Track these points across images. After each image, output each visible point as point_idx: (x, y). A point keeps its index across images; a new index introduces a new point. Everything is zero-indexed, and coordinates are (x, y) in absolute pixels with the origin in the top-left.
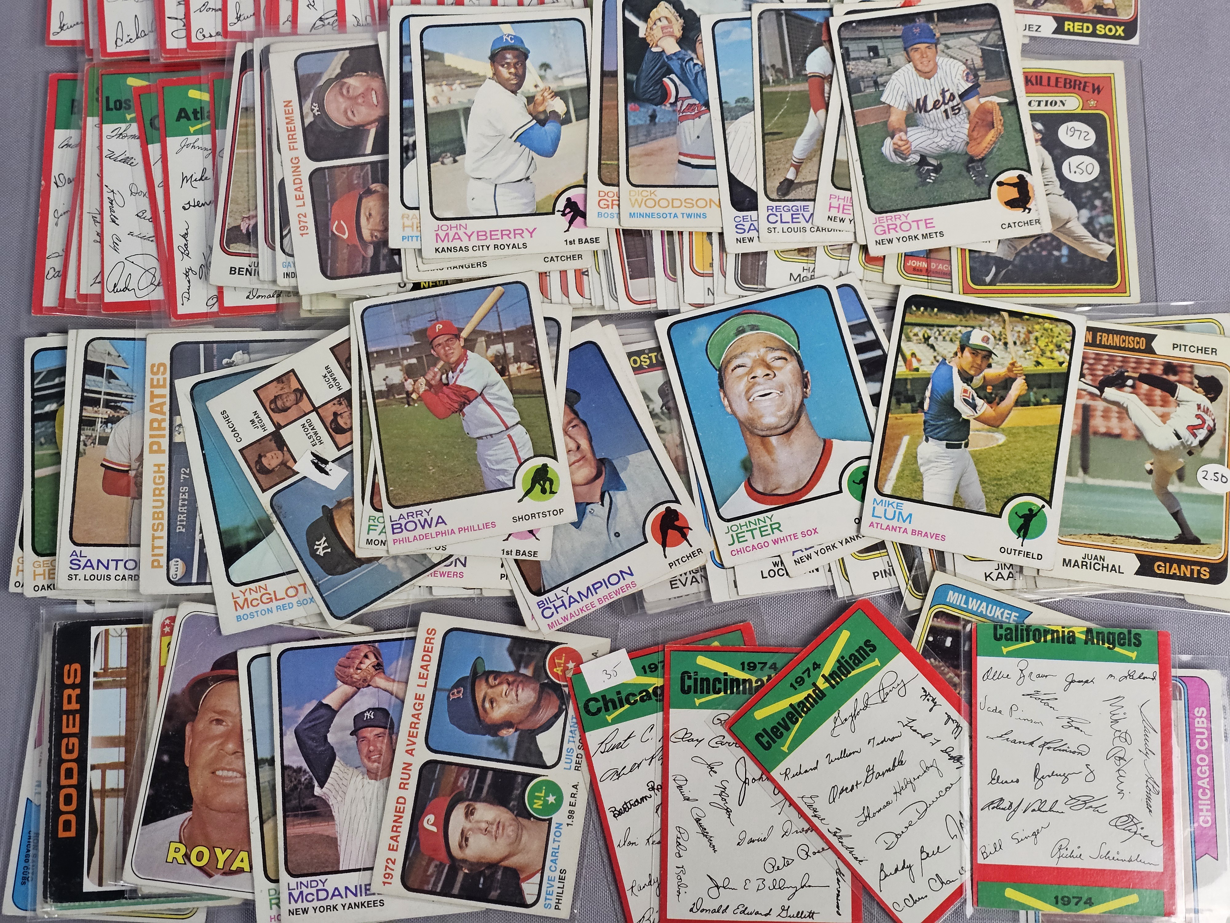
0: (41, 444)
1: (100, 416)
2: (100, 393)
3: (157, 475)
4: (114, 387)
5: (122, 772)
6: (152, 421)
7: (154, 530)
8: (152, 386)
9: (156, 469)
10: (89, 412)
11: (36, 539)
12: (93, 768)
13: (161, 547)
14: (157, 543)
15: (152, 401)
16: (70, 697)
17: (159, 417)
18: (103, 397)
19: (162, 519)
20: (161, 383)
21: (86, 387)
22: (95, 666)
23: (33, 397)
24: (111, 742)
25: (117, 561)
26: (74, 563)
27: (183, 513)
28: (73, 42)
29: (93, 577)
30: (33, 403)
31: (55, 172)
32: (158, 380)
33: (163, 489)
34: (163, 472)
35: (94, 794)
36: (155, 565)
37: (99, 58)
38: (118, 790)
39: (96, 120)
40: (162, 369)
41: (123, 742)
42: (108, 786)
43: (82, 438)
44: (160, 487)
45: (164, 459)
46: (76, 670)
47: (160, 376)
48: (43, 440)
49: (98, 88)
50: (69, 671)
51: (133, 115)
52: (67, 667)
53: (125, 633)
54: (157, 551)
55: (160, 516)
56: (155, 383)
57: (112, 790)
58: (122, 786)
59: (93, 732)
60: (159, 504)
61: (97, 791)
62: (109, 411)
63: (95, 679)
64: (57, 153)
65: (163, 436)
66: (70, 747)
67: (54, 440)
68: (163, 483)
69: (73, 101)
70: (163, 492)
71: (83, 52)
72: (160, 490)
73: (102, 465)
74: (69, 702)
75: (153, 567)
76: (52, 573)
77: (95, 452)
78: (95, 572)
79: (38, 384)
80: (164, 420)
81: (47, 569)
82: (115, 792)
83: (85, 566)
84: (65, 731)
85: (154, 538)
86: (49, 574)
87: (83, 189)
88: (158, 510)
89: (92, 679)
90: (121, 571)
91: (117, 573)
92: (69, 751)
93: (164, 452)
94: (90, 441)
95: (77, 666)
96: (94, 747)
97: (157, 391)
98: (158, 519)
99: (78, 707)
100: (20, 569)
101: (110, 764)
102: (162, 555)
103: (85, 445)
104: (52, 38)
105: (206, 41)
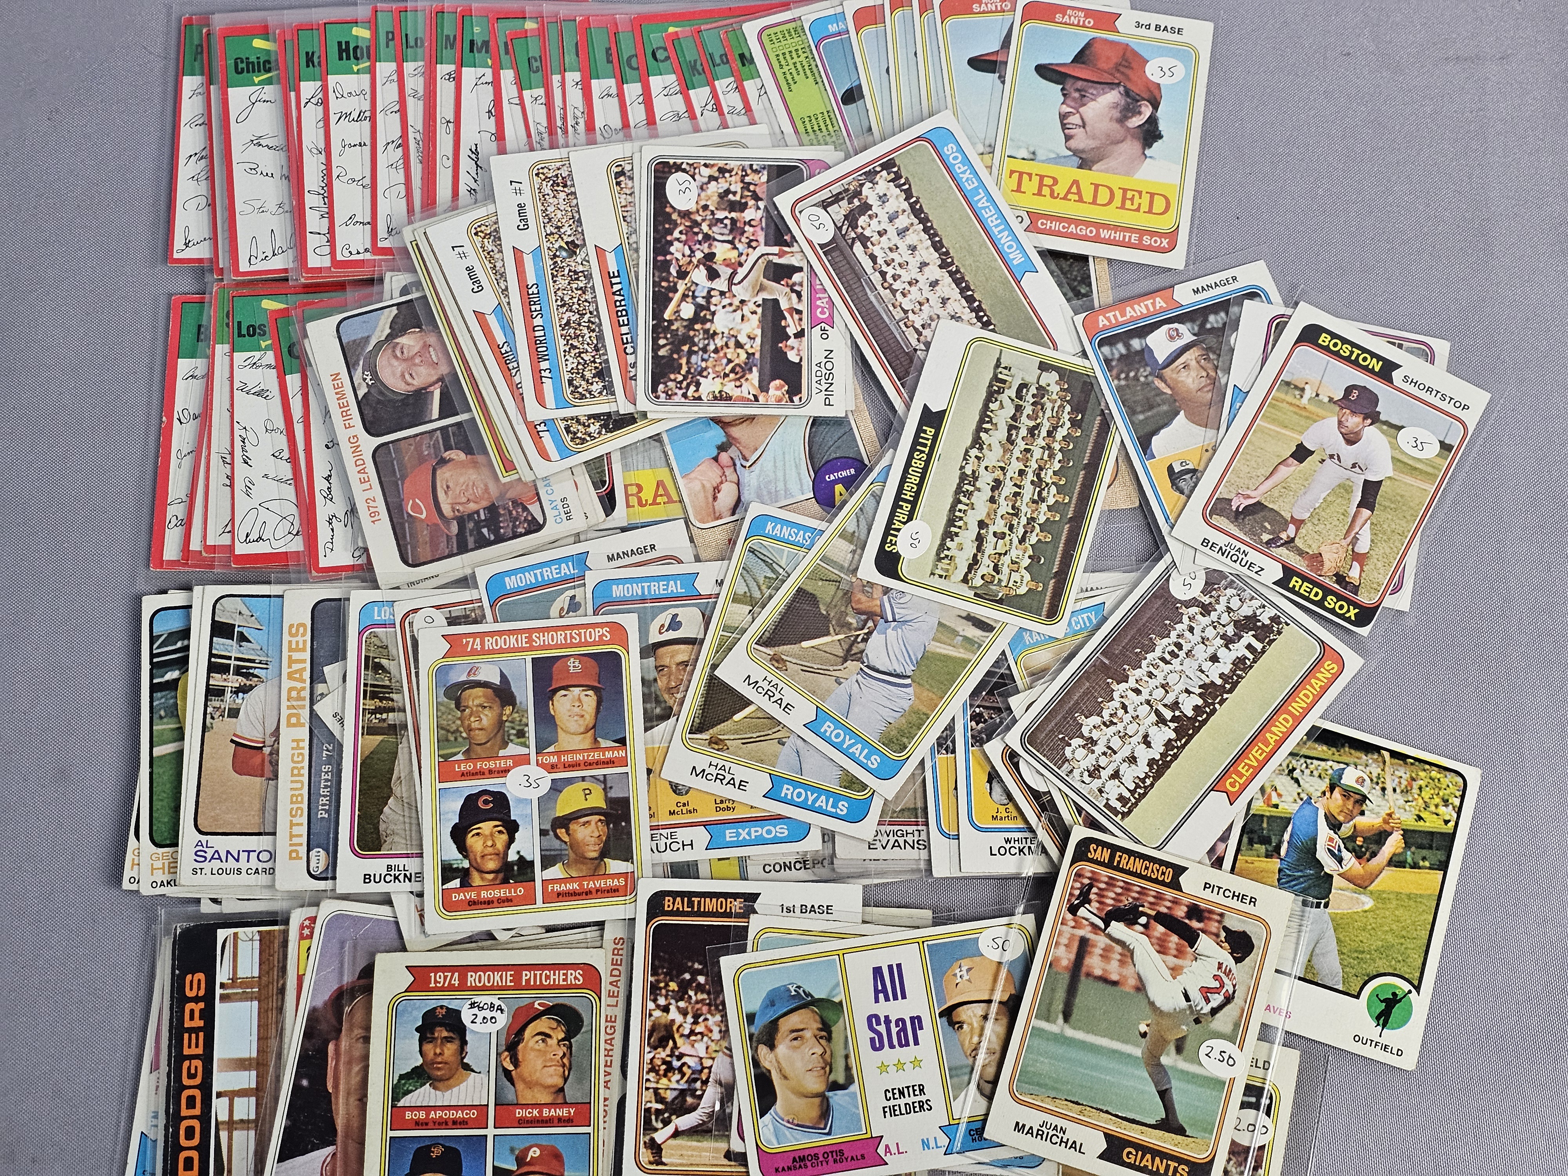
0: (161, 718)
1: (230, 684)
2: (229, 658)
3: (296, 752)
4: (246, 651)
5: (253, 1100)
6: (290, 690)
7: (292, 816)
8: (290, 650)
9: (295, 745)
10: (217, 680)
11: (155, 828)
12: (219, 1095)
13: (301, 836)
14: (296, 830)
15: (290, 667)
16: (192, 1011)
17: (299, 685)
18: (233, 663)
19: (302, 802)
20: (301, 646)
21: (214, 652)
22: (222, 975)
23: (151, 663)
24: (241, 1064)
25: (249, 852)
26: (200, 855)
27: (325, 796)
28: (200, 261)
29: (221, 872)
30: (151, 670)
31: (178, 408)
32: (297, 642)
33: (303, 768)
34: (303, 748)
35: (221, 1127)
36: (293, 856)
37: (230, 278)
38: (249, 1121)
39: (227, 347)
40: (301, 630)
41: (254, 1064)
42: (236, 1117)
43: (209, 710)
44: (299, 765)
45: (304, 733)
46: (199, 980)
47: (300, 639)
48: (162, 713)
49: (228, 312)
50: (192, 982)
51: (269, 342)
52: (189, 977)
53: (257, 937)
54: (295, 840)
55: (299, 799)
56: (294, 646)
57: (242, 1121)
58: (253, 1116)
59: (218, 1054)
60: (299, 785)
61: (223, 1123)
62: (240, 678)
63: (222, 991)
64: (181, 386)
65: (303, 707)
66: (193, 1071)
67: (175, 713)
68: (302, 761)
69: (200, 326)
70: (302, 772)
71: (211, 271)
72: (299, 769)
73: (232, 741)
74: (192, 1018)
75: (291, 858)
76: (173, 866)
77: (223, 727)
78: (224, 865)
79: (158, 648)
80: (303, 689)
81: (166, 862)
82: (244, 1124)
83: (212, 858)
84: (186, 1051)
85: (292, 825)
86: (169, 868)
87: (210, 426)
88: (297, 793)
89: (218, 991)
90: (254, 863)
91: (249, 865)
92: (191, 1076)
93: (303, 725)
94: (218, 713)
95: (201, 976)
96: (220, 1071)
97: (296, 656)
98: (297, 802)
99: (201, 1023)
100: (136, 862)
101: (239, 1091)
102: (301, 845)
103: (213, 718)
104: (176, 256)
105: (353, 258)
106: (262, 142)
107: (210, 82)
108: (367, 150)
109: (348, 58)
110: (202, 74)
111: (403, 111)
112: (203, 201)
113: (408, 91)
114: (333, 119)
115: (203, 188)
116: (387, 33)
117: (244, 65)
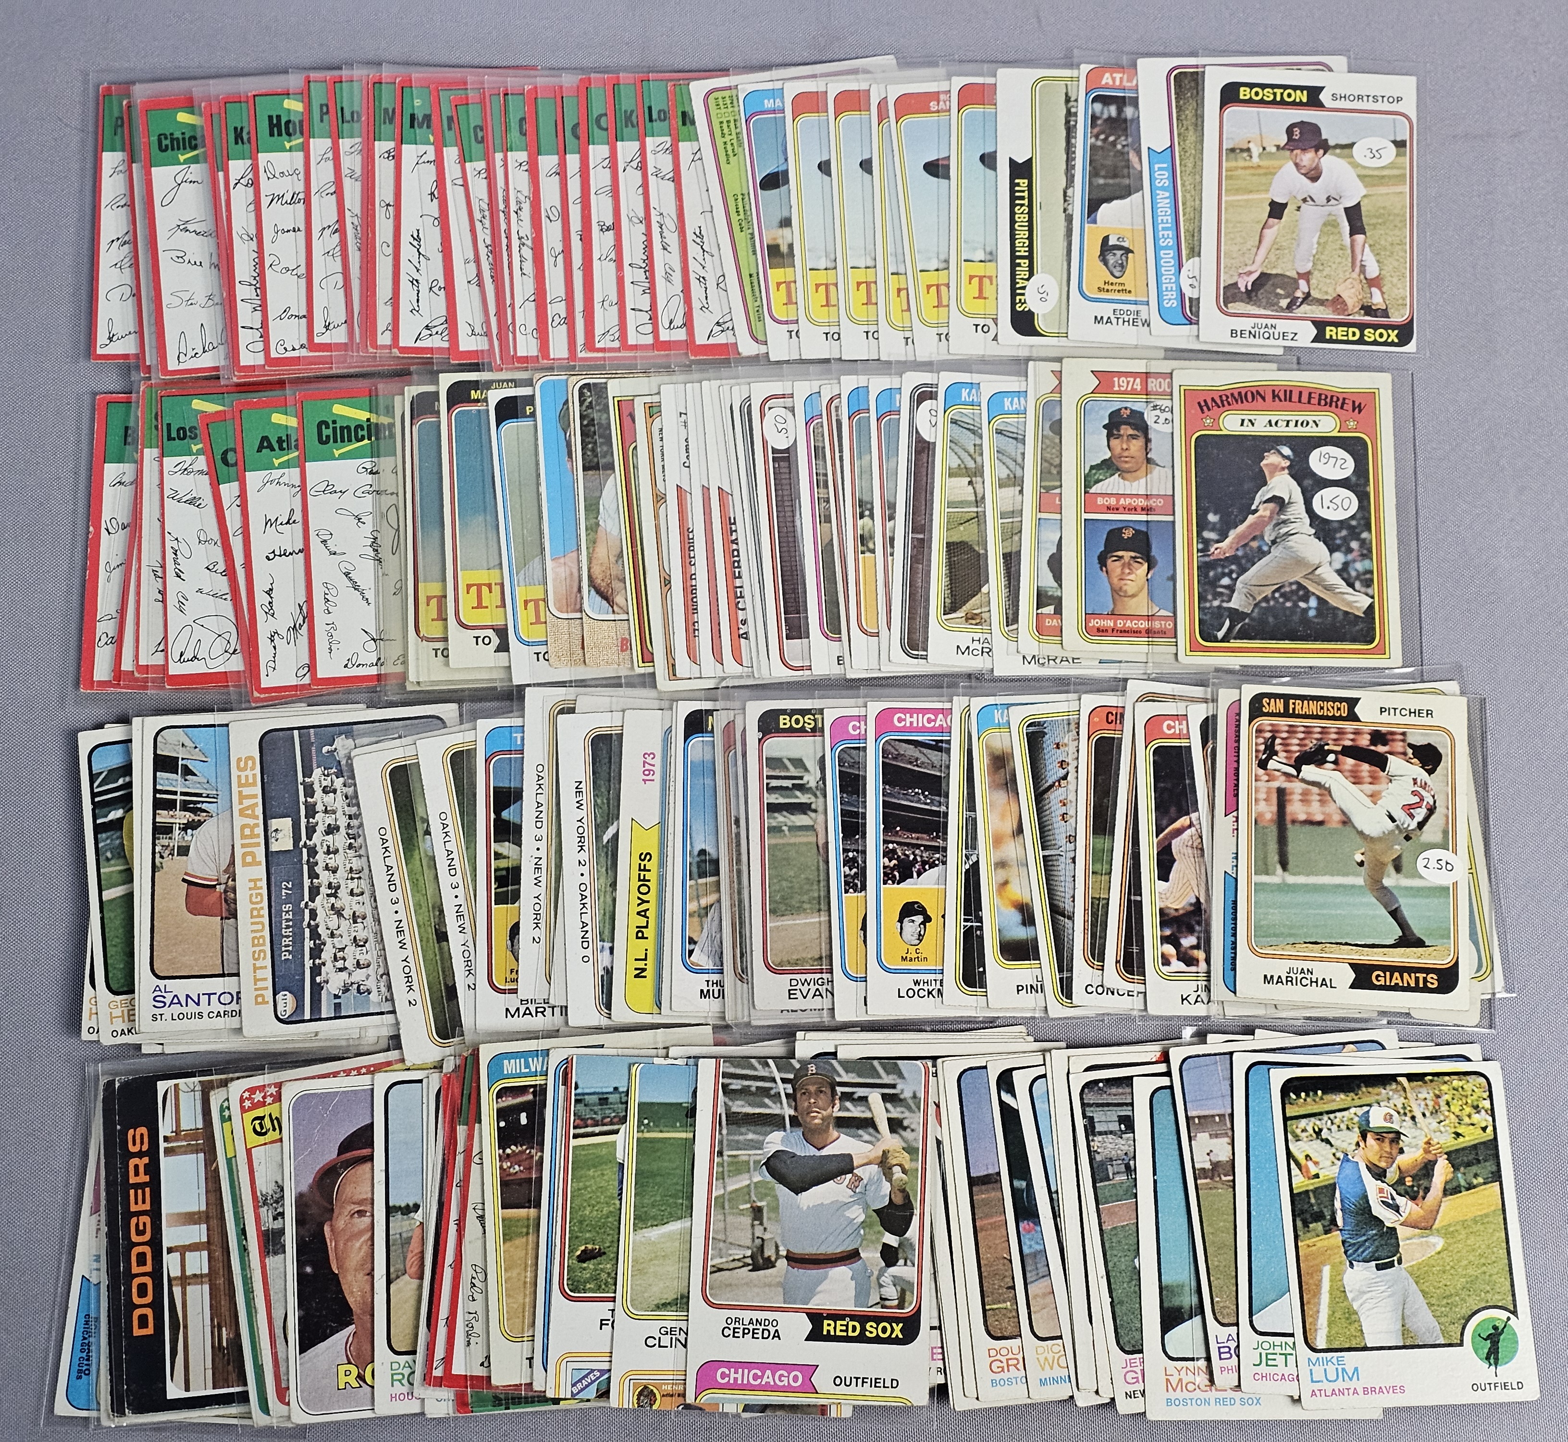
0: (108, 860)
1: (177, 821)
2: (175, 793)
3: (254, 892)
4: (192, 785)
5: (205, 1253)
6: (243, 827)
7: (255, 959)
8: (240, 785)
9: (252, 885)
10: (164, 817)
11: (110, 975)
12: (170, 1250)
13: (265, 979)
14: (260, 974)
15: (241, 803)
16: (136, 1167)
17: (251, 822)
18: (179, 798)
19: (264, 944)
20: (251, 781)
21: (159, 787)
22: (165, 1128)
24: (191, 1218)
25: (209, 994)
26: (158, 1000)
27: (287, 937)
28: (126, 356)
29: (182, 1015)
30: (94, 810)
31: (106, 515)
32: (247, 777)
33: (262, 908)
34: (261, 888)
35: (174, 1283)
36: (259, 1001)
37: (157, 377)
38: (202, 1276)
39: (155, 452)
40: (250, 763)
41: (204, 1218)
42: (189, 1273)
43: (158, 849)
44: (258, 906)
45: (261, 872)
46: (142, 1135)
47: (249, 772)
48: (109, 855)
49: (157, 414)
50: (134, 1137)
51: (200, 446)
52: (131, 1132)
53: (198, 1088)
54: (260, 984)
55: (261, 941)
56: (243, 781)
57: (195, 1275)
58: (206, 1271)
59: (167, 1208)
60: (260, 927)
61: (176, 1278)
62: (188, 814)
63: (166, 1145)
64: (108, 493)
65: (258, 844)
66: (141, 1228)
67: (123, 854)
68: (261, 901)
69: (127, 428)
70: (262, 912)
71: (137, 368)
72: (259, 910)
73: (184, 880)
74: (137, 1174)
75: (257, 1003)
76: (131, 1015)
77: (173, 865)
78: (184, 1009)
79: (99, 786)
80: (257, 825)
81: (126, 1010)
82: (197, 1278)
83: (172, 1002)
84: (133, 1208)
85: (255, 969)
86: (129, 1015)
87: (140, 537)
88: (258, 935)
89: (162, 1145)
90: (215, 1006)
91: (210, 1008)
92: (140, 1233)
93: (260, 863)
94: (167, 852)
95: (143, 1130)
96: (169, 1226)
97: (246, 791)
98: (259, 945)
99: (147, 1179)
100: (94, 1011)
101: (190, 1245)
102: (266, 988)
103: (162, 857)
104: (99, 351)
105: (288, 355)
106: (191, 227)
107: (131, 160)
108: (301, 236)
109: (280, 134)
110: (123, 150)
111: (339, 193)
112: (127, 291)
113: (345, 170)
114: (265, 202)
115: (127, 276)
116: (322, 106)
117: (168, 142)
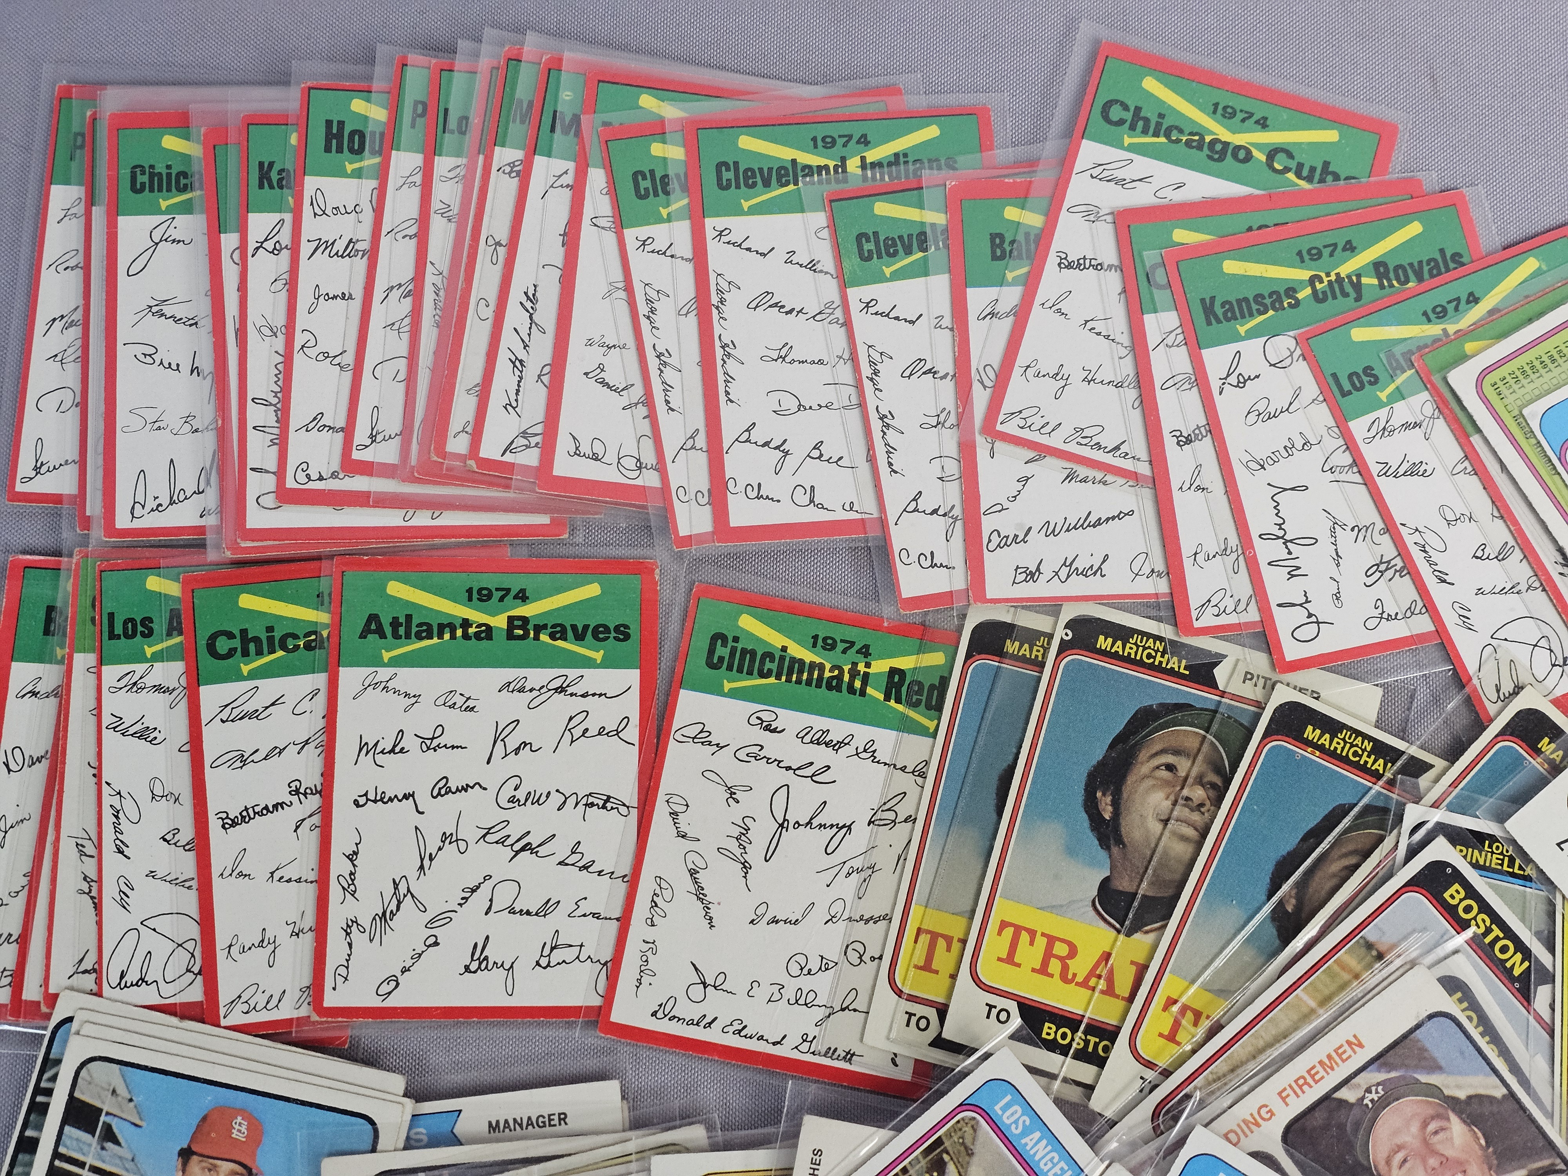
28: (58, 498)
31: (6, 744)
37: (100, 538)
39: (91, 658)
49: (94, 597)
51: (162, 645)
64: (13, 708)
69: (50, 609)
71: (72, 516)
104: (19, 488)
106: (168, 310)
107: (90, 201)
108: (356, 305)
109: (340, 150)
110: (79, 184)
111: (422, 238)
112: (68, 398)
113: (435, 205)
114: (305, 253)
115: (71, 374)
117: (145, 179)
